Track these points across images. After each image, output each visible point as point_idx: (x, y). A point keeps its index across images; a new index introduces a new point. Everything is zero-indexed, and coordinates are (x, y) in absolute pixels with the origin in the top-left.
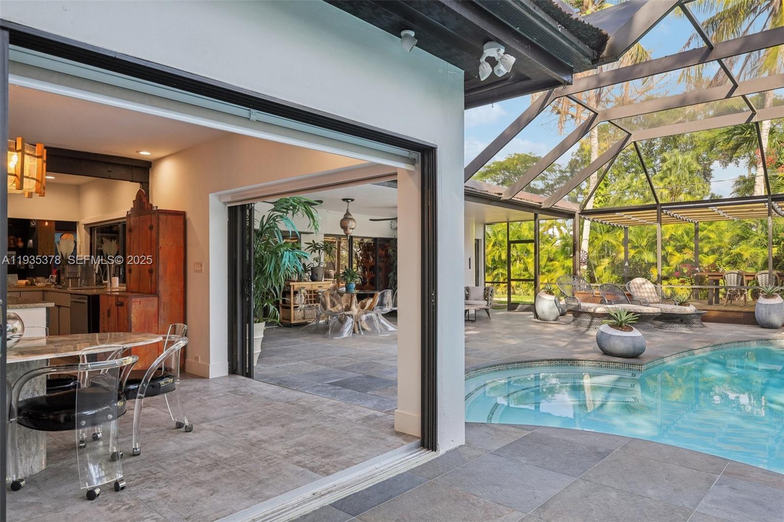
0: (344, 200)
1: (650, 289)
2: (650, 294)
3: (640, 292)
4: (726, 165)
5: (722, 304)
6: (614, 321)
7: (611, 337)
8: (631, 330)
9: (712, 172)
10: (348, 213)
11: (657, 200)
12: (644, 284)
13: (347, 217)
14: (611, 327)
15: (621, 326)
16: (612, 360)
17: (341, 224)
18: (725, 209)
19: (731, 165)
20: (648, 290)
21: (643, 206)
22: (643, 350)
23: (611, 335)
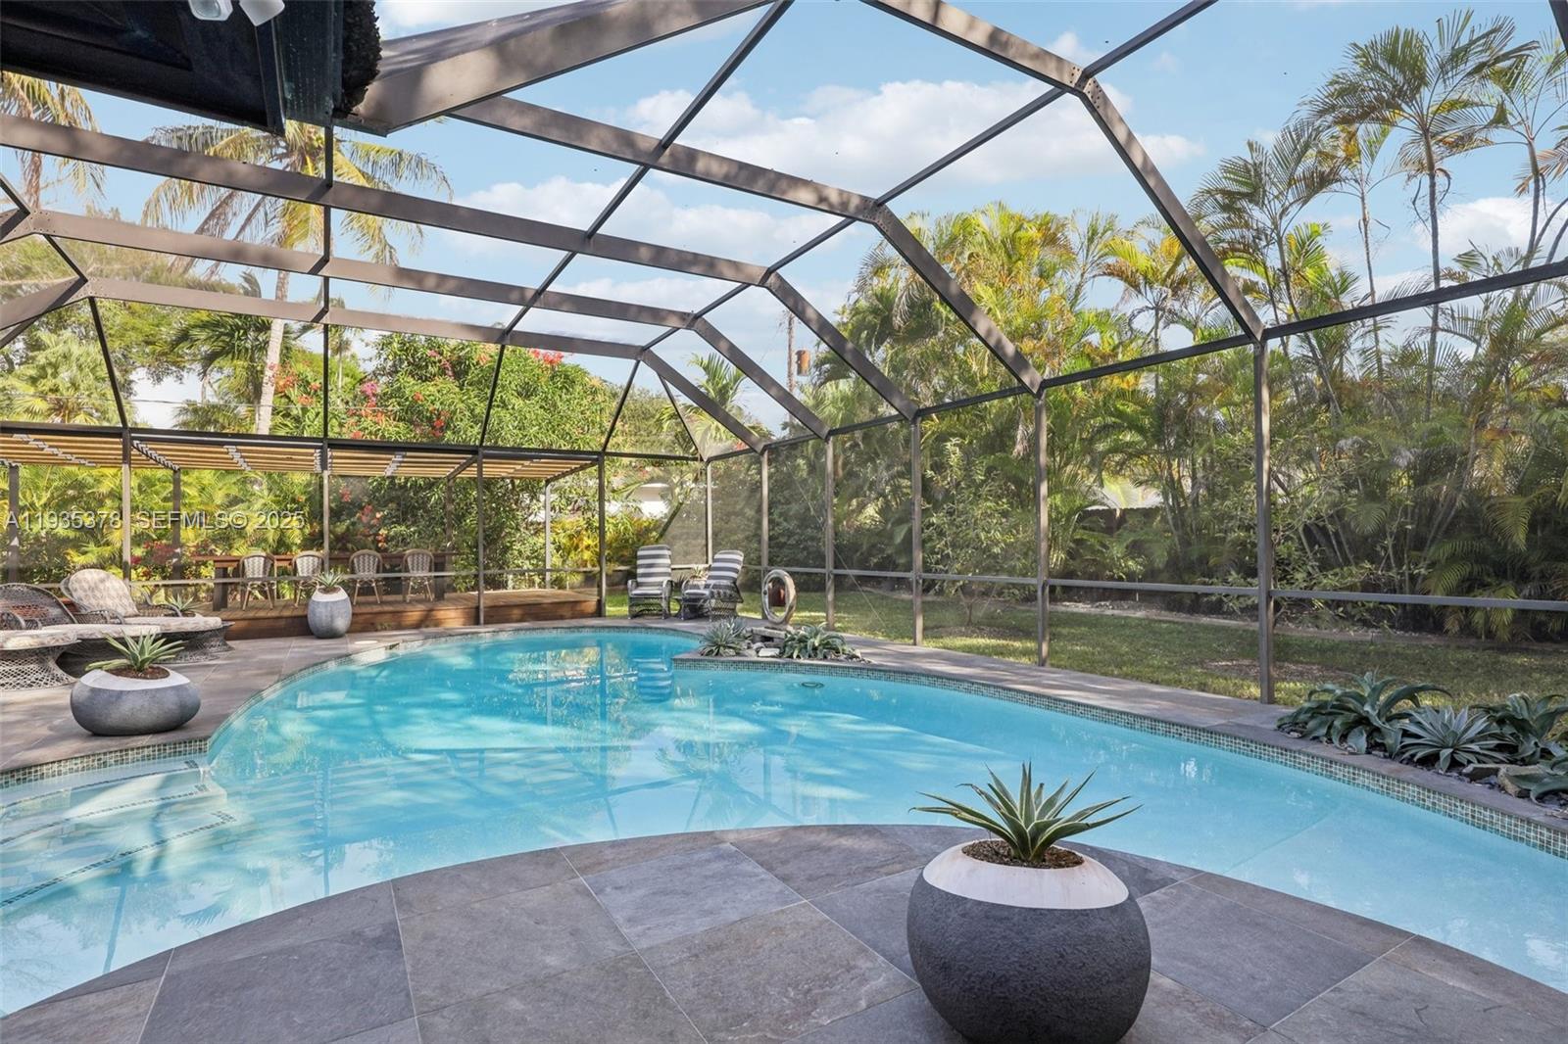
1: (116, 590)
2: (115, 601)
3: (95, 597)
4: (159, 380)
5: (234, 609)
6: (125, 661)
7: (124, 697)
8: (166, 674)
9: (133, 385)
11: (124, 420)
12: (102, 581)
14: (117, 675)
15: (140, 670)
16: (133, 745)
18: (245, 451)
19: (169, 381)
20: (113, 593)
21: (96, 428)
22: (196, 708)
23: (121, 692)
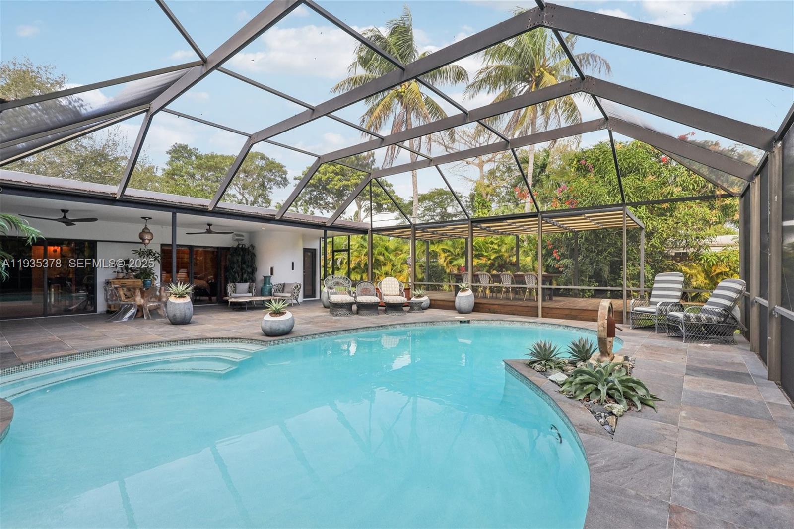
0: (143, 218)
2: (393, 289)
10: (146, 228)
13: (145, 231)
17: (140, 235)
